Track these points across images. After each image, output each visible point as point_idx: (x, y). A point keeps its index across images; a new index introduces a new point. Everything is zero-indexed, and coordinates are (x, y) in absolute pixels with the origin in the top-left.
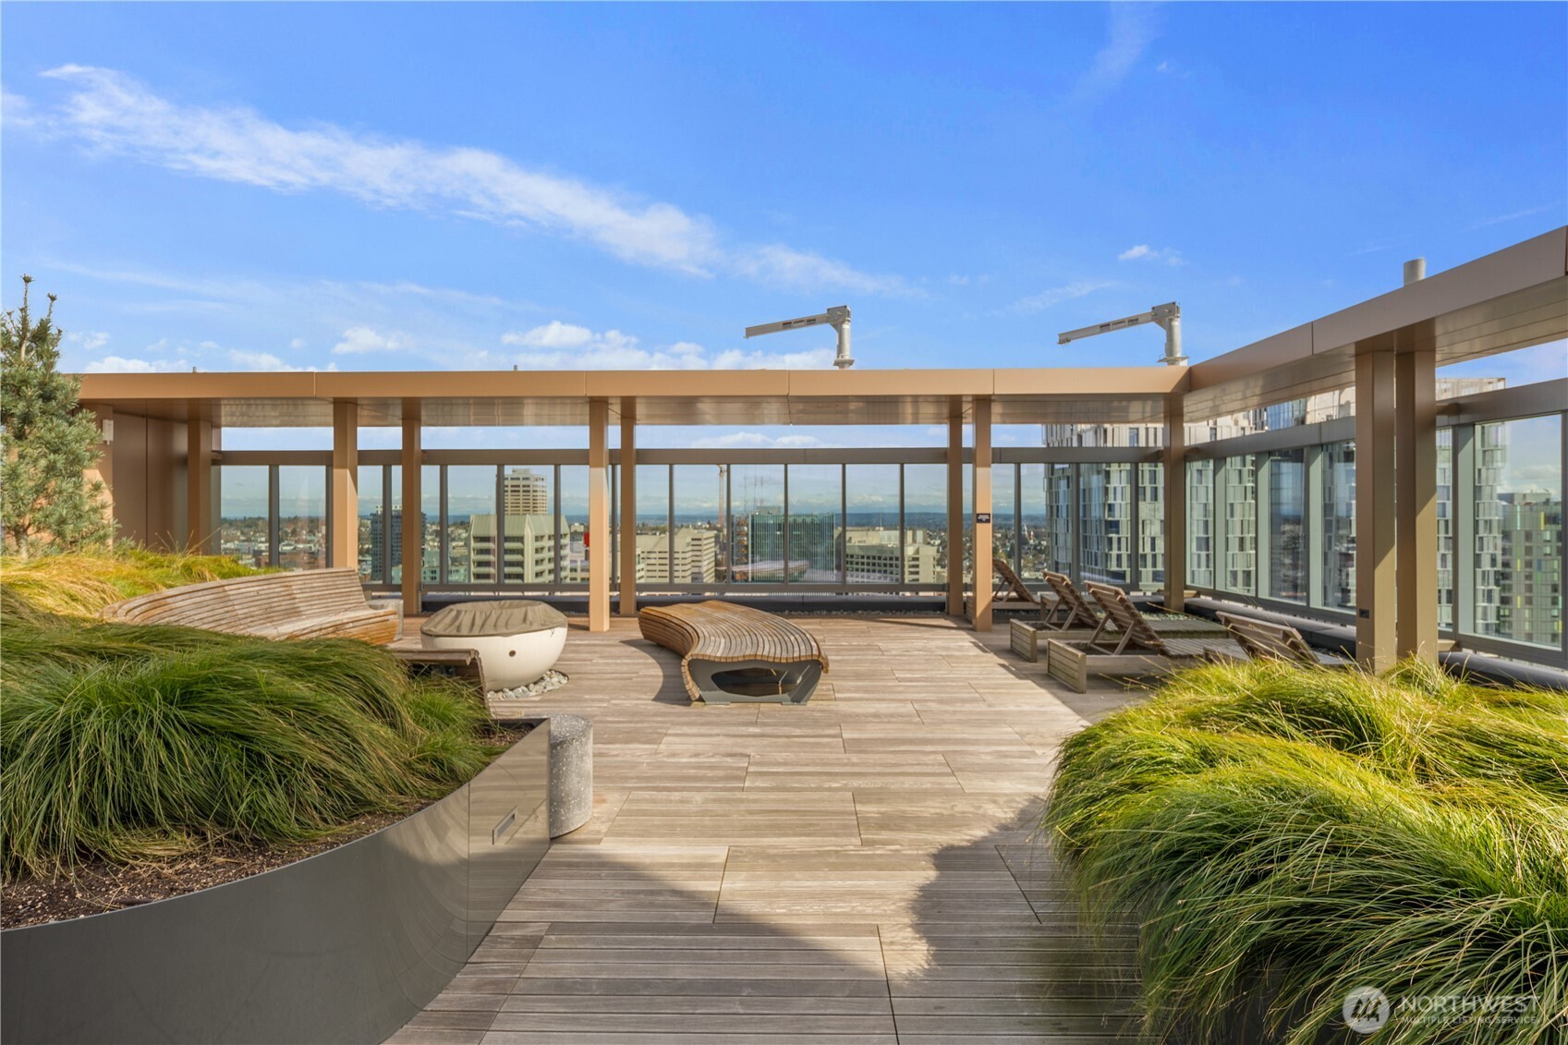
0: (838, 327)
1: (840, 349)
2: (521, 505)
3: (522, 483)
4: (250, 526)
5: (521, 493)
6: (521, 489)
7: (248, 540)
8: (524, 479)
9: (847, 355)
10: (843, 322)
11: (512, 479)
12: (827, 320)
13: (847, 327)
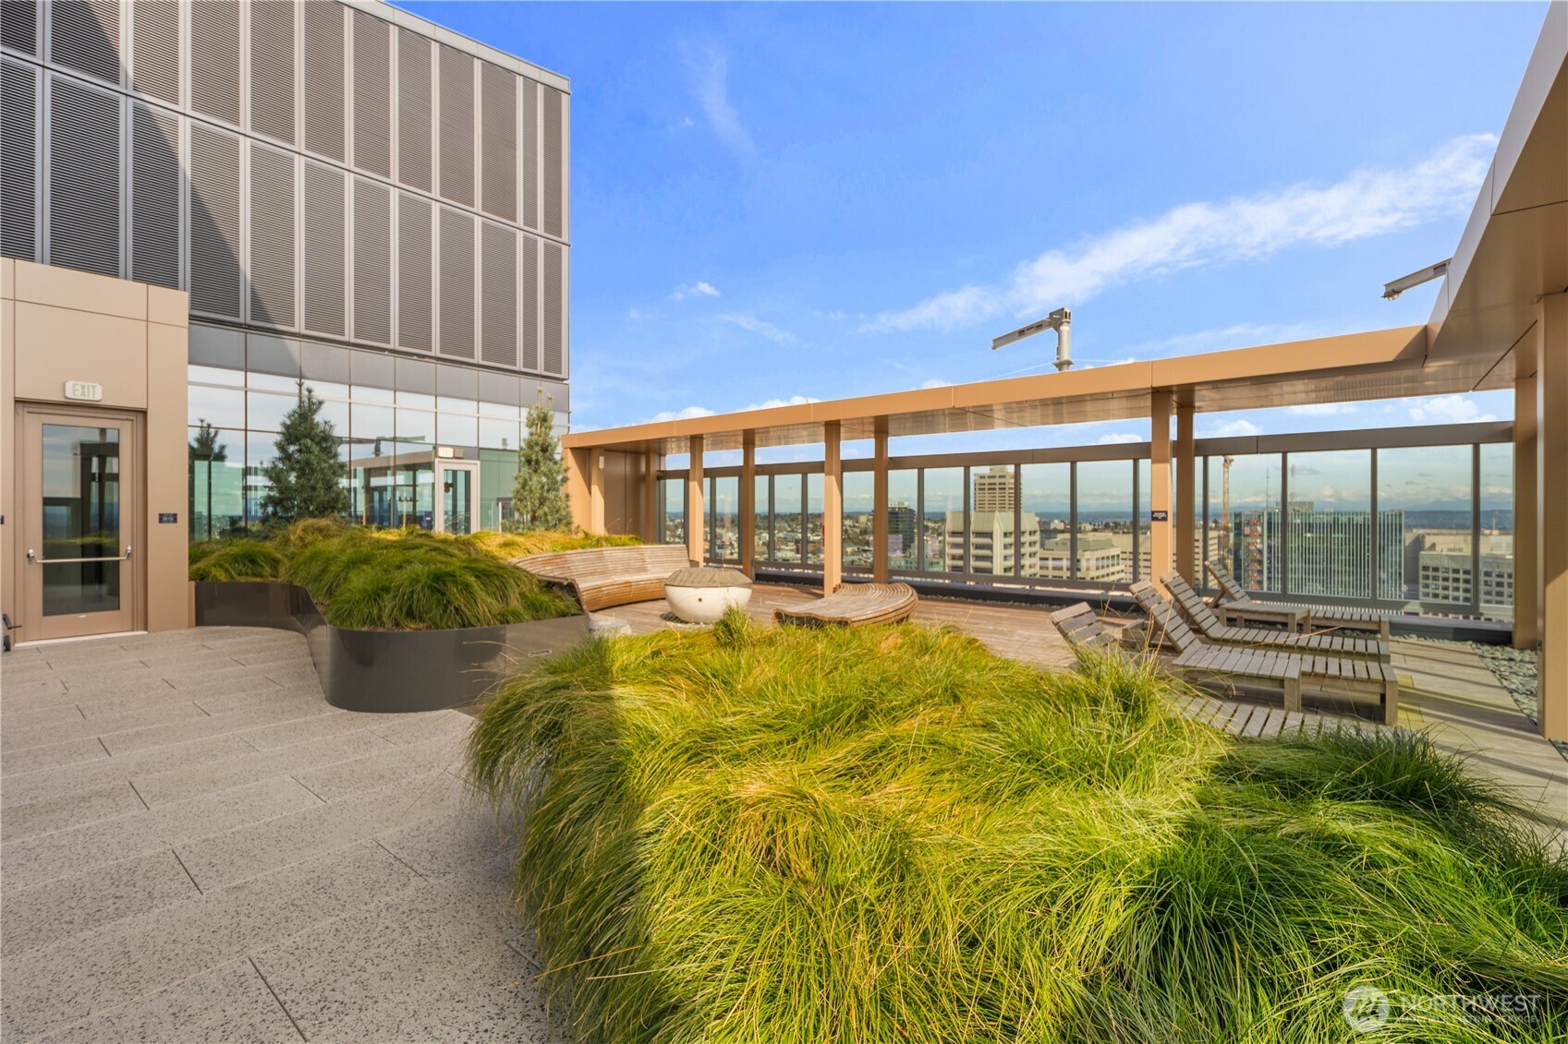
0: (1057, 327)
1: (1059, 351)
2: (997, 502)
3: (997, 481)
4: (793, 520)
5: (997, 491)
6: (997, 487)
7: (792, 531)
8: (1000, 477)
9: (1066, 357)
10: (1062, 323)
11: (989, 477)
12: (1050, 324)
13: (1064, 328)
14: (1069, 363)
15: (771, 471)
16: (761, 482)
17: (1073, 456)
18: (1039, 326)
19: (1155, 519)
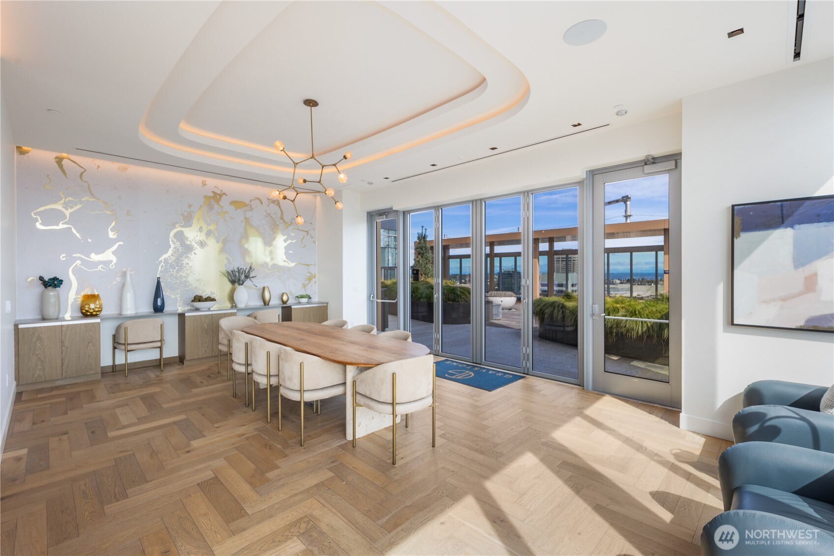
0: (625, 202)
1: (626, 211)
9: (629, 213)
10: (627, 201)
12: (622, 201)
13: (628, 203)
14: (630, 216)
15: (501, 255)
16: (497, 260)
17: (631, 250)
18: (617, 201)
19: (665, 273)
